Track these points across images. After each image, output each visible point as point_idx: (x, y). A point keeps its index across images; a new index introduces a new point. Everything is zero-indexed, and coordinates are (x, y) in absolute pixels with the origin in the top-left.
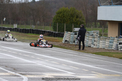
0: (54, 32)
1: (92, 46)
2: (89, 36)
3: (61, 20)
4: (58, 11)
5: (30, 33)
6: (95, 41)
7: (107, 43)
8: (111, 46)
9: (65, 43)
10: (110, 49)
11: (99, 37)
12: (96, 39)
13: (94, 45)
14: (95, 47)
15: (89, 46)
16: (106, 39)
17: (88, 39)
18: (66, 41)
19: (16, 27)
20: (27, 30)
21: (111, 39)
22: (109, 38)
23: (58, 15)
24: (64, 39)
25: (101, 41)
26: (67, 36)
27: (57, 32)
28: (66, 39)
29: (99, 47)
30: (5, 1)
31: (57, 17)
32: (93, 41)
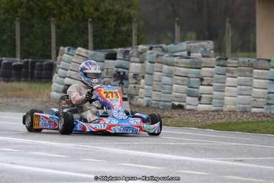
1: (190, 103)
2: (176, 59)
3: (30, 9)
6: (202, 80)
7: (259, 85)
11: (221, 63)
12: (205, 71)
13: (200, 98)
14: (201, 107)
15: (174, 107)
16: (252, 66)
17: (169, 75)
21: (273, 64)
22: (266, 64)
25: (229, 80)
26: (71, 66)
28: (67, 81)
29: (222, 104)
32: (195, 81)
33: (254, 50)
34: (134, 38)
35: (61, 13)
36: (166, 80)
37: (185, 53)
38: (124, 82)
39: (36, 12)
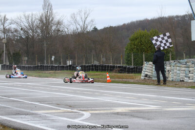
0: (128, 66)
1: (186, 79)
2: (181, 65)
3: (137, 49)
4: (132, 36)
5: (92, 70)
6: (190, 72)
9: (144, 79)
12: (191, 69)
13: (189, 78)
14: (190, 81)
15: (181, 81)
17: (179, 70)
18: (146, 76)
19: (71, 64)
20: (87, 66)
23: (133, 42)
24: (143, 74)
26: (147, 68)
27: (132, 66)
28: (146, 73)
30: (53, 31)
31: (131, 45)
32: (188, 72)
34: (170, 58)
35: (148, 50)
36: (178, 72)
37: (185, 63)
39: (139, 50)
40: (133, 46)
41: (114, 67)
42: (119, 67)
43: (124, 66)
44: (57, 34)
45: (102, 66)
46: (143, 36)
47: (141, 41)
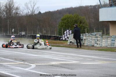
0: (59, 36)
1: (95, 45)
2: (92, 36)
3: (66, 26)
4: (62, 18)
7: (109, 41)
8: (113, 44)
9: (70, 44)
10: (112, 46)
11: (102, 37)
12: (98, 39)
13: (97, 44)
14: (98, 46)
15: (92, 46)
16: (108, 37)
17: (91, 39)
18: (71, 42)
19: (24, 34)
20: (34, 36)
21: (112, 37)
22: (111, 37)
23: (63, 21)
24: (69, 41)
25: (103, 40)
27: (62, 36)
28: (71, 40)
29: (102, 45)
30: (13, 14)
31: (62, 23)
32: (96, 41)
33: (109, 34)
34: (86, 32)
35: (72, 27)
37: (95, 35)
38: (82, 41)
40: (63, 24)
41: (51, 36)
42: (54, 36)
43: (57, 36)
44: (16, 15)
45: (44, 36)
46: (70, 17)
47: (68, 21)
